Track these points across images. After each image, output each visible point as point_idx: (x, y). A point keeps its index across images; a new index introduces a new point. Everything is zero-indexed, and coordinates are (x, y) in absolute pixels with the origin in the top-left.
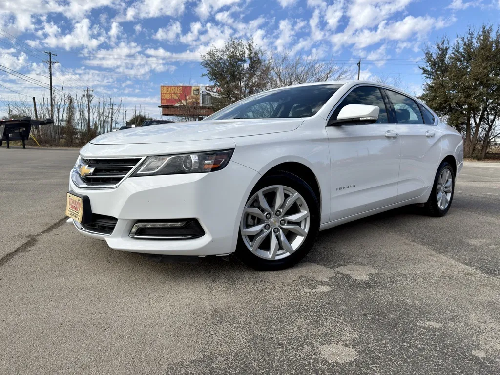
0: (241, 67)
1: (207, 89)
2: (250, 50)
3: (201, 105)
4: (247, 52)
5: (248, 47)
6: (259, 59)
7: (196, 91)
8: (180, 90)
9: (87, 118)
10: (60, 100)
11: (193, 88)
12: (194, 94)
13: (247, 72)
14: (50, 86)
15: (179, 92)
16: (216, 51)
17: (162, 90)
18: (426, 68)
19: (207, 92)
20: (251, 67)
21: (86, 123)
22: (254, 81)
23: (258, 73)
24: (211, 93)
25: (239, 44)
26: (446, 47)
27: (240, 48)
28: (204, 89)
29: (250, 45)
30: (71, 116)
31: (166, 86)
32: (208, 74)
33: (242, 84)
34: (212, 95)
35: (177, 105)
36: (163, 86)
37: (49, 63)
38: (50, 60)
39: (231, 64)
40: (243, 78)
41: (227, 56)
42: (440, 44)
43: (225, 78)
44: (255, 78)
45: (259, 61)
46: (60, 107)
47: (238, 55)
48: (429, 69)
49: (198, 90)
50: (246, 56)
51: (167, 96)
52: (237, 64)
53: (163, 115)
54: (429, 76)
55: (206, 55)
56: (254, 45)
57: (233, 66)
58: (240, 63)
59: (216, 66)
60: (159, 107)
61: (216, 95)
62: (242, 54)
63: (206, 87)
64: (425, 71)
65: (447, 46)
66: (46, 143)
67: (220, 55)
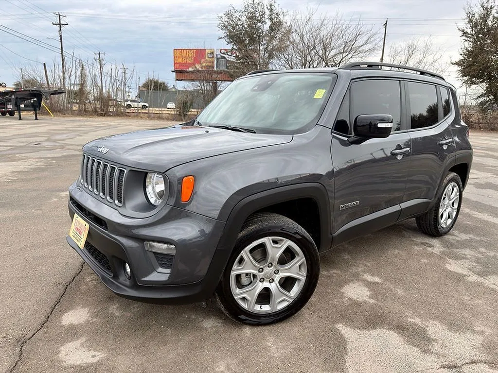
0: (260, 29)
1: (222, 51)
2: (271, 10)
3: (215, 69)
4: (268, 12)
5: (269, 8)
6: (280, 21)
7: (210, 54)
8: (193, 53)
9: (99, 85)
10: (71, 66)
11: (207, 51)
12: (208, 57)
13: (266, 35)
14: (61, 50)
15: (192, 55)
16: (234, 11)
17: (175, 53)
18: (466, 30)
19: (222, 55)
20: (272, 29)
21: (98, 91)
22: (274, 44)
23: (279, 36)
24: (226, 56)
25: (259, 4)
26: (492, 6)
27: (260, 8)
28: (218, 53)
29: (271, 5)
30: (84, 83)
31: (179, 50)
32: (225, 37)
33: (261, 48)
34: (227, 59)
35: (190, 69)
36: (176, 50)
37: (59, 25)
38: (60, 22)
39: (249, 26)
40: (262, 41)
41: (245, 17)
42: (485, 3)
43: (244, 41)
44: (275, 41)
45: (280, 23)
46: (72, 74)
47: (257, 15)
48: (469, 31)
49: (213, 53)
50: (266, 17)
51: (180, 60)
52: (256, 25)
53: (177, 80)
54: (468, 39)
55: (224, 15)
56: (276, 5)
57: (252, 28)
58: (259, 24)
59: (234, 28)
60: (172, 72)
61: (232, 59)
62: (262, 15)
63: (221, 50)
64: (465, 33)
65: (493, 4)
66: (59, 112)
67: (238, 17)
